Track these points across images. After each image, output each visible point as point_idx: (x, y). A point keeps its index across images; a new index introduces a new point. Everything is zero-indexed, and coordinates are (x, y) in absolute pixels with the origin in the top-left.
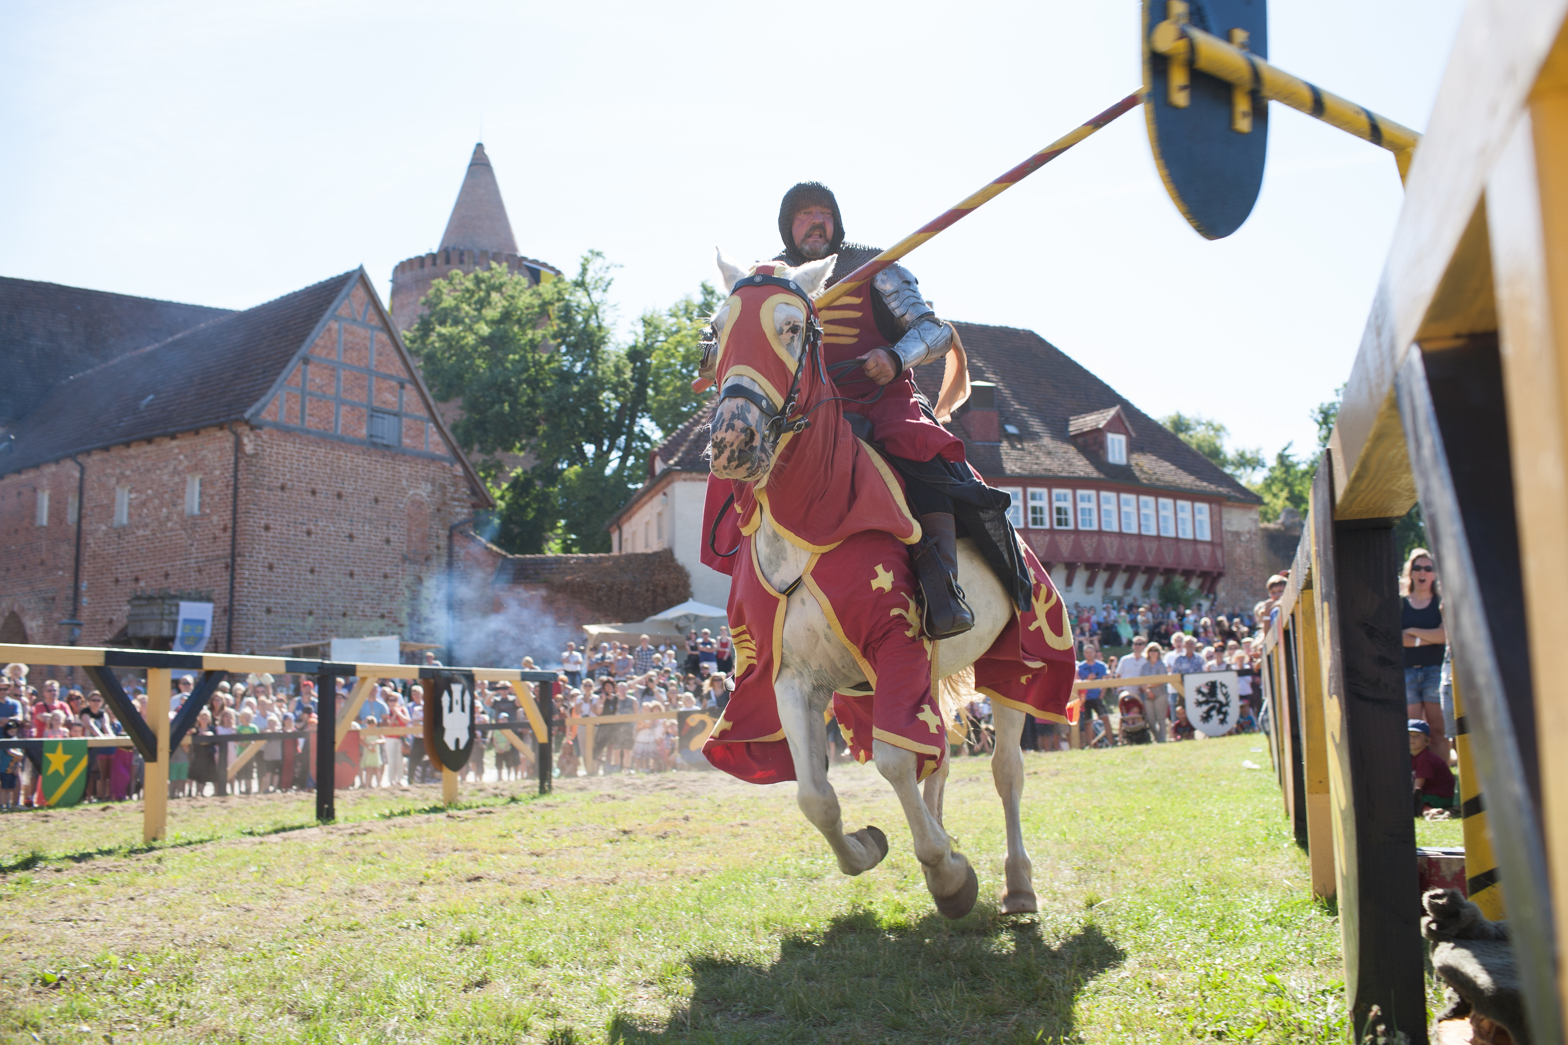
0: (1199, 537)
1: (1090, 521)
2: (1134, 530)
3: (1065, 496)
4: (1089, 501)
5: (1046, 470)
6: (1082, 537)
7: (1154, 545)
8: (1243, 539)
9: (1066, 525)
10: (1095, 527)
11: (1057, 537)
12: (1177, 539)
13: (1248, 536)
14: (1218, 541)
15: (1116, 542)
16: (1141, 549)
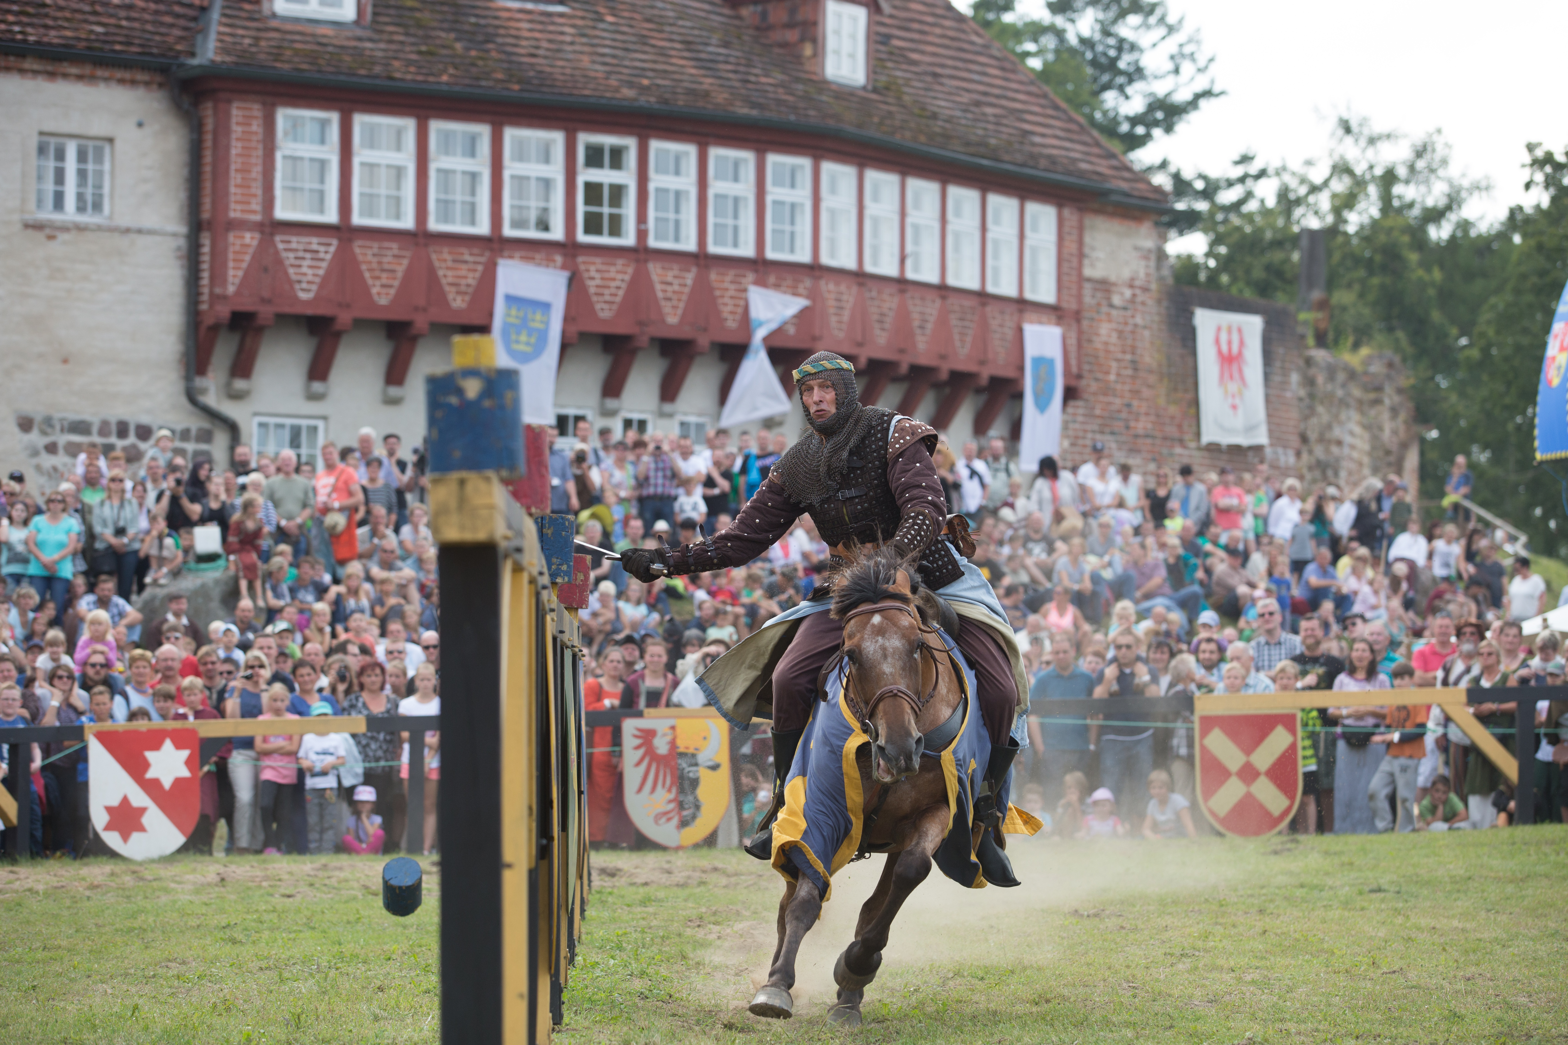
0: (1029, 295)
1: (792, 234)
2: (888, 267)
3: (736, 164)
4: (793, 185)
5: (691, 92)
6: (772, 279)
7: (932, 308)
8: (1116, 300)
9: (736, 245)
10: (803, 256)
11: (713, 276)
12: (982, 296)
13: (1128, 293)
14: (1070, 304)
15: (849, 294)
16: (903, 315)
